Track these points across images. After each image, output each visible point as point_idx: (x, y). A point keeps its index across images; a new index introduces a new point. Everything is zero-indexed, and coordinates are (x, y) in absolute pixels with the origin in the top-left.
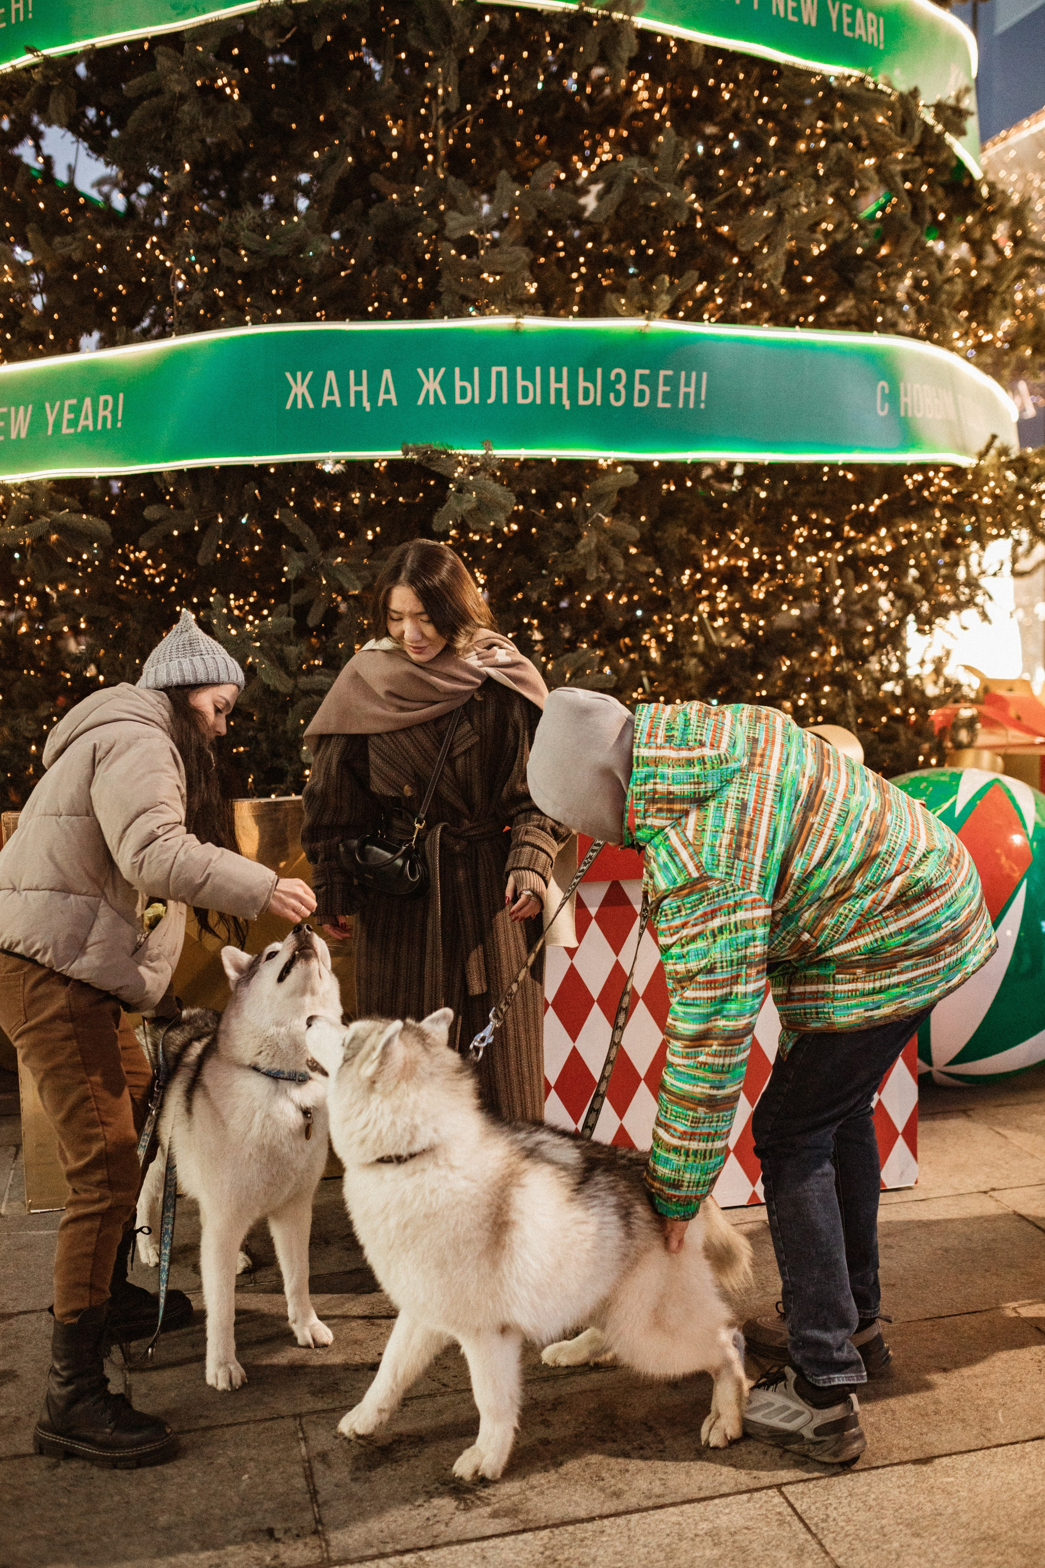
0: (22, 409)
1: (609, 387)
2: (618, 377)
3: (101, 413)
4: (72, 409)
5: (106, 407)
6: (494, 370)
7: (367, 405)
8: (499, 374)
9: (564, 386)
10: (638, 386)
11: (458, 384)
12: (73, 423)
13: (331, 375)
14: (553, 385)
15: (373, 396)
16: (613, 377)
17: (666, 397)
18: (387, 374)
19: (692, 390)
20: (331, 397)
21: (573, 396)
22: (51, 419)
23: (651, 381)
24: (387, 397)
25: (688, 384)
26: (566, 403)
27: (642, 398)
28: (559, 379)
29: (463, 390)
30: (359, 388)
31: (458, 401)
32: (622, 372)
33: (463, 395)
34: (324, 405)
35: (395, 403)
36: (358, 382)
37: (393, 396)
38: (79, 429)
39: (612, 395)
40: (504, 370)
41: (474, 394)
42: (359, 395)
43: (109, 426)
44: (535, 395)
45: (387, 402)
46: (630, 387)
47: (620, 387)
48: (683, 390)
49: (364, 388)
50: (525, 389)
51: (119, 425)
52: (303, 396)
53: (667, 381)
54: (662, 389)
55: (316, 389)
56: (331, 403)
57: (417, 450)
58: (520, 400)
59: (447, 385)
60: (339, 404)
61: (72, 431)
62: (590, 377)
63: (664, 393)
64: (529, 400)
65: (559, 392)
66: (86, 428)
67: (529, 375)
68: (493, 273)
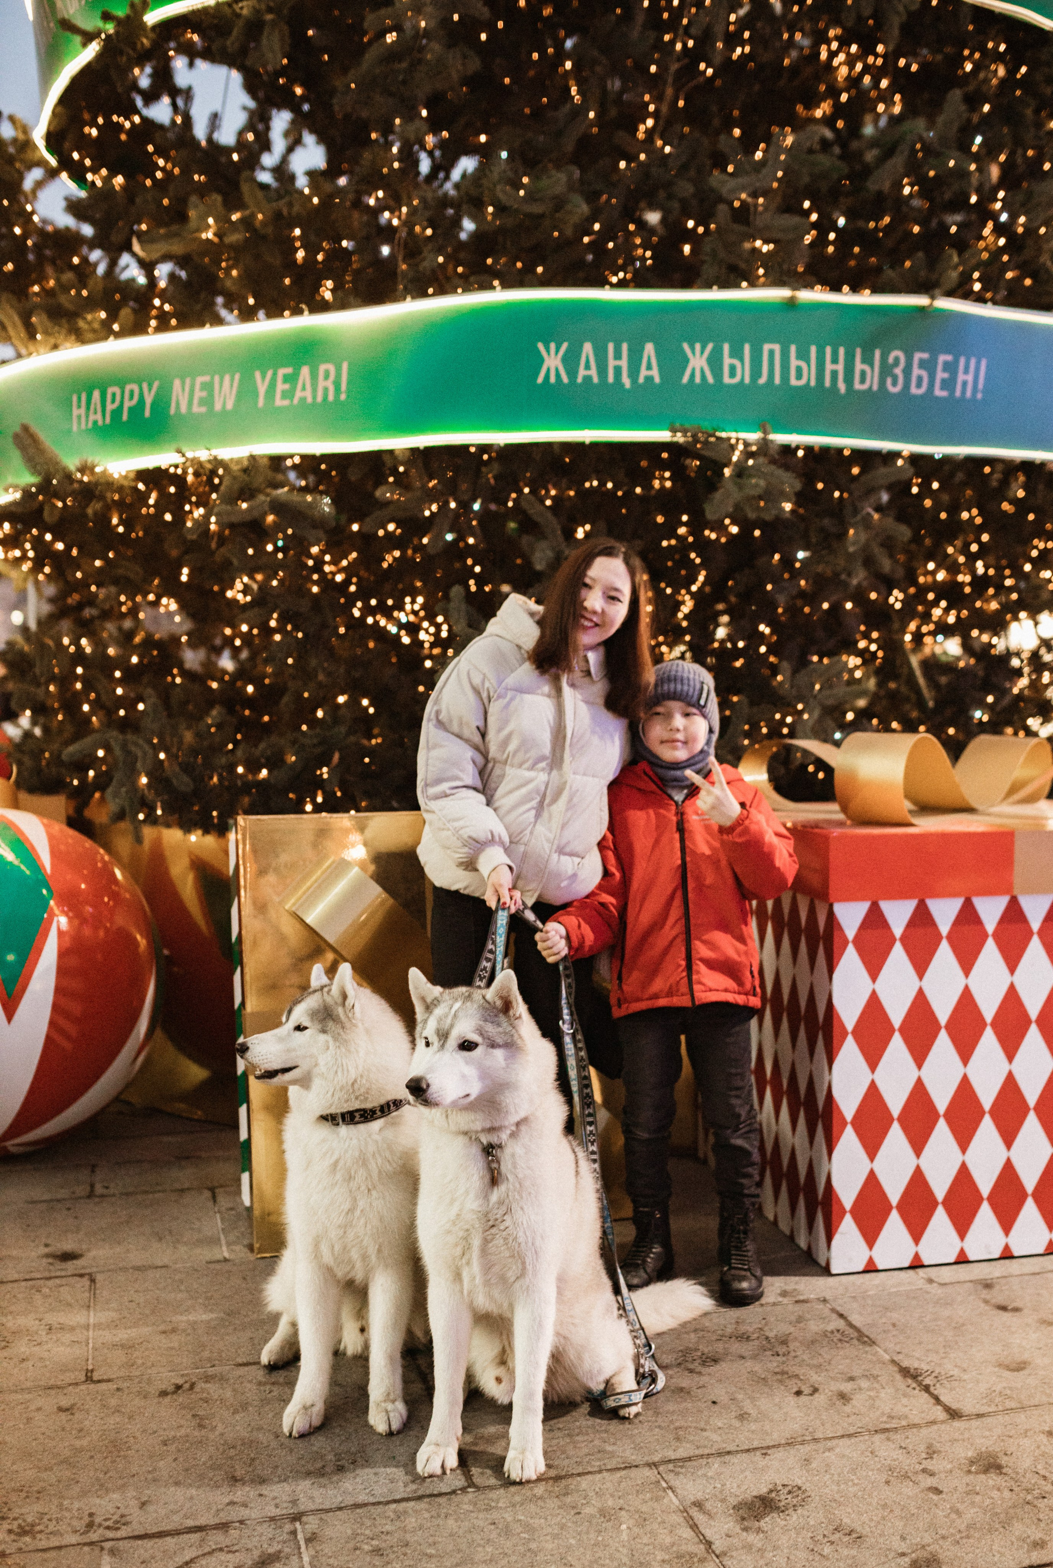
0: (227, 378)
1: (886, 370)
2: (897, 360)
3: (321, 384)
4: (287, 379)
5: (327, 377)
6: (767, 347)
7: (627, 382)
8: (771, 353)
9: (840, 367)
10: (916, 371)
11: (727, 361)
12: (288, 395)
13: (588, 348)
14: (829, 367)
15: (634, 373)
16: (891, 360)
17: (945, 384)
18: (649, 348)
19: (970, 378)
20: (587, 371)
21: (849, 379)
22: (262, 389)
23: (929, 366)
24: (650, 373)
25: (966, 371)
26: (842, 387)
27: (919, 385)
28: (835, 361)
29: (733, 369)
30: (618, 363)
31: (727, 380)
32: (900, 354)
33: (732, 374)
34: (579, 380)
35: (657, 380)
36: (618, 356)
37: (655, 373)
38: (296, 401)
39: (889, 381)
40: (777, 347)
41: (744, 373)
42: (618, 370)
43: (331, 398)
44: (810, 377)
45: (649, 379)
46: (907, 371)
47: (898, 371)
48: (961, 377)
49: (624, 363)
50: (799, 370)
51: (343, 397)
52: (557, 370)
53: (947, 366)
54: (941, 375)
55: (571, 361)
56: (587, 379)
57: (685, 432)
58: (794, 382)
59: (715, 362)
60: (596, 380)
61: (286, 403)
62: (868, 359)
63: (943, 381)
64: (803, 382)
65: (834, 374)
66: (303, 400)
67: (803, 355)
68: (766, 242)
